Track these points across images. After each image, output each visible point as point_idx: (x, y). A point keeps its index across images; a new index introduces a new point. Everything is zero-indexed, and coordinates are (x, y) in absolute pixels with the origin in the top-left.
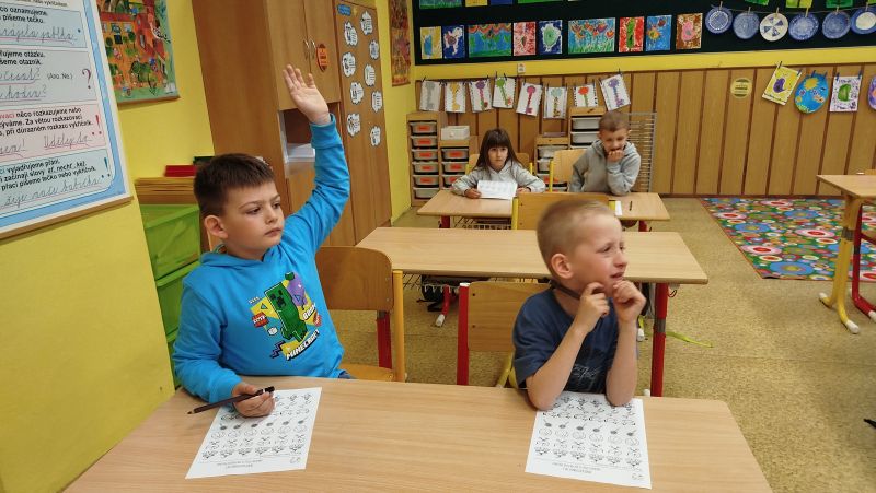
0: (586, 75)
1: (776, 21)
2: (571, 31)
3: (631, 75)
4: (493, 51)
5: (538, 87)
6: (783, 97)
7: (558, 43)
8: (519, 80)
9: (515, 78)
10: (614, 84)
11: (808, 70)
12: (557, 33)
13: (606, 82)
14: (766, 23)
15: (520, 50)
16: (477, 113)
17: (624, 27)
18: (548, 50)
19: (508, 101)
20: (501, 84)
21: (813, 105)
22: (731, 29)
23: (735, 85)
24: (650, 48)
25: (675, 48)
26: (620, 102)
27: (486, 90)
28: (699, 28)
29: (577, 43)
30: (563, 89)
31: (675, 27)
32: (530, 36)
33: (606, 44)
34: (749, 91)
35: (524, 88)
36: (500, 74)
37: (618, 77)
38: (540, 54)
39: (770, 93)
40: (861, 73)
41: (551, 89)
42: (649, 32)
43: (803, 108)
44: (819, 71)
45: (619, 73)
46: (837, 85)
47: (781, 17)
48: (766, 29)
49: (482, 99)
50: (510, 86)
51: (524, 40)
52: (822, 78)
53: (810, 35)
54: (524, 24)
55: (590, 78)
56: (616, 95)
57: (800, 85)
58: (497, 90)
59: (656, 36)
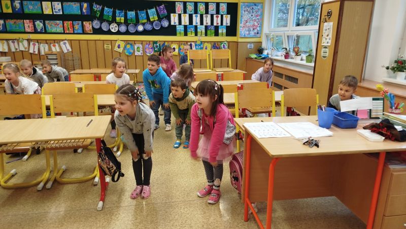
0: (54, 40)
1: (115, 26)
2: (47, 25)
3: (71, 41)
4: (17, 29)
5: (37, 44)
6: (121, 50)
7: (42, 28)
8: (29, 40)
9: (27, 40)
10: (65, 44)
11: (127, 42)
12: (41, 25)
13: (62, 43)
14: (111, 26)
15: (28, 30)
16: (14, 52)
17: (65, 25)
18: (39, 30)
19: (25, 48)
20: (22, 42)
21: (130, 53)
22: (101, 28)
23: (105, 46)
24: (75, 32)
25: (84, 33)
26: (68, 50)
27: (16, 43)
28: (91, 27)
29: (49, 29)
30: (46, 45)
31: (83, 26)
32: (31, 25)
33: (60, 30)
34: (110, 48)
35: (31, 44)
36: (21, 38)
37: (66, 41)
38: (36, 32)
39: (116, 49)
40: (142, 44)
41: (42, 45)
42: (75, 27)
43: (127, 54)
44: (130, 42)
45: (66, 40)
46: (136, 47)
47: (115, 25)
48: (112, 28)
49: (15, 47)
50: (26, 43)
51: (29, 26)
52: (131, 45)
53: (125, 31)
54: (28, 21)
55: (56, 41)
56: (66, 48)
57: (125, 47)
58: (20, 44)
59: (77, 28)
